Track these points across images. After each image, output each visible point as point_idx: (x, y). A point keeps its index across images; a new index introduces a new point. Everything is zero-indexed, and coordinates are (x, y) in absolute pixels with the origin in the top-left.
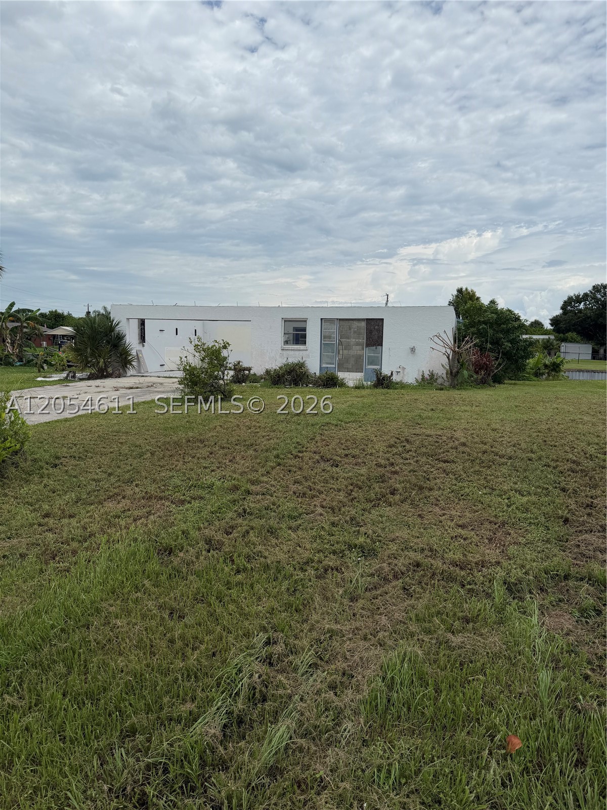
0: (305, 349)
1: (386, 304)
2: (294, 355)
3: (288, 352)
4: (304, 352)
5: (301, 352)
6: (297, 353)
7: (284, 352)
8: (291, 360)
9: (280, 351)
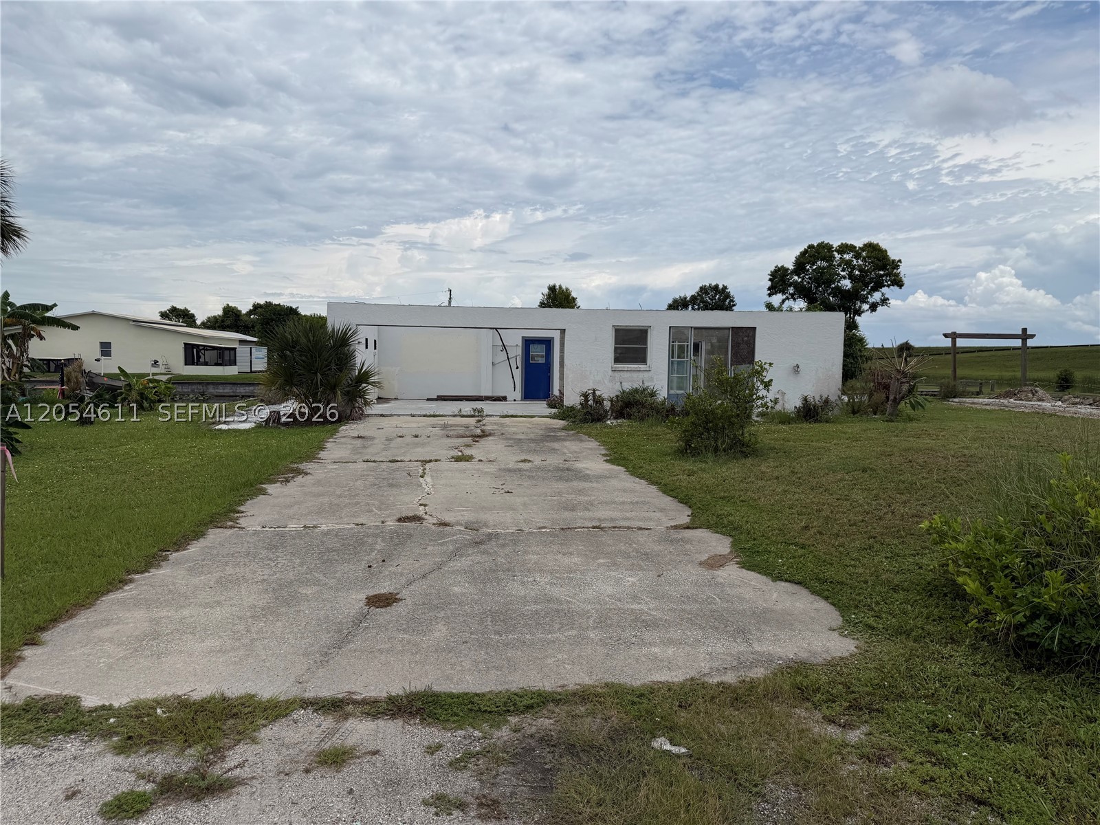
0: (648, 369)
1: (450, 302)
2: (631, 378)
3: (622, 374)
4: (646, 374)
5: (641, 375)
6: (635, 375)
7: (617, 374)
8: (627, 386)
9: (610, 373)
